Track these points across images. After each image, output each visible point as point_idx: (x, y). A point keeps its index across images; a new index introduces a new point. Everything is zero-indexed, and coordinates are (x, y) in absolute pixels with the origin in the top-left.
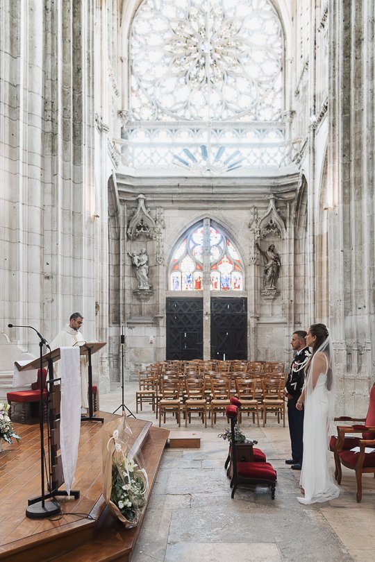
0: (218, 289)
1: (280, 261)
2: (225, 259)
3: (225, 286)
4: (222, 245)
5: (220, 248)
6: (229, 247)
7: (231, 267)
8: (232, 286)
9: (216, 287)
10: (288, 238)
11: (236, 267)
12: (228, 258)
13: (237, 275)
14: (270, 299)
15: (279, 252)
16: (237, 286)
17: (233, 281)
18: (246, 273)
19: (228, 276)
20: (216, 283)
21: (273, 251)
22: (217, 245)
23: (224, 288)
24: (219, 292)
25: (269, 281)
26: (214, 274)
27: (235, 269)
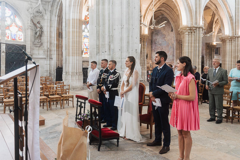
0: (10, 39)
1: (42, 29)
2: (14, 24)
3: (14, 38)
4: (12, 17)
5: (11, 18)
6: (16, 19)
7: (17, 29)
8: (17, 39)
9: (8, 38)
10: (47, 19)
11: (20, 29)
12: (15, 24)
13: (20, 33)
14: (38, 47)
15: (42, 25)
16: (20, 39)
17: (18, 36)
18: (25, 33)
19: (15, 33)
20: (8, 37)
21: (39, 24)
22: (10, 17)
23: (13, 39)
24: (10, 41)
25: (38, 38)
26: (7, 32)
27: (19, 30)
